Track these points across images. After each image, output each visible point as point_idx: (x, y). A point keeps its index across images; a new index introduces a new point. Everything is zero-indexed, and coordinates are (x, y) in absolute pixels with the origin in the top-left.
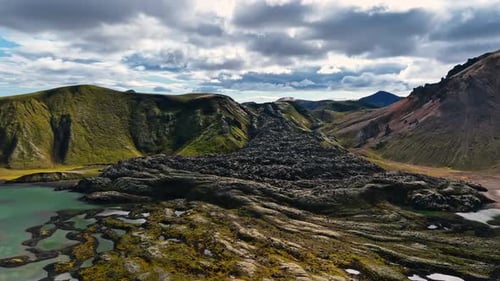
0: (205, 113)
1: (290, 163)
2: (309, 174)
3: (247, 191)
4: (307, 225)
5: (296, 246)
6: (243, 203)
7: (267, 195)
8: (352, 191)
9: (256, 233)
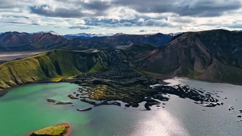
0: (95, 58)
1: (120, 75)
2: (125, 78)
3: (112, 83)
4: (123, 88)
5: (121, 91)
6: (112, 85)
7: (116, 83)
8: (132, 82)
9: (115, 90)
